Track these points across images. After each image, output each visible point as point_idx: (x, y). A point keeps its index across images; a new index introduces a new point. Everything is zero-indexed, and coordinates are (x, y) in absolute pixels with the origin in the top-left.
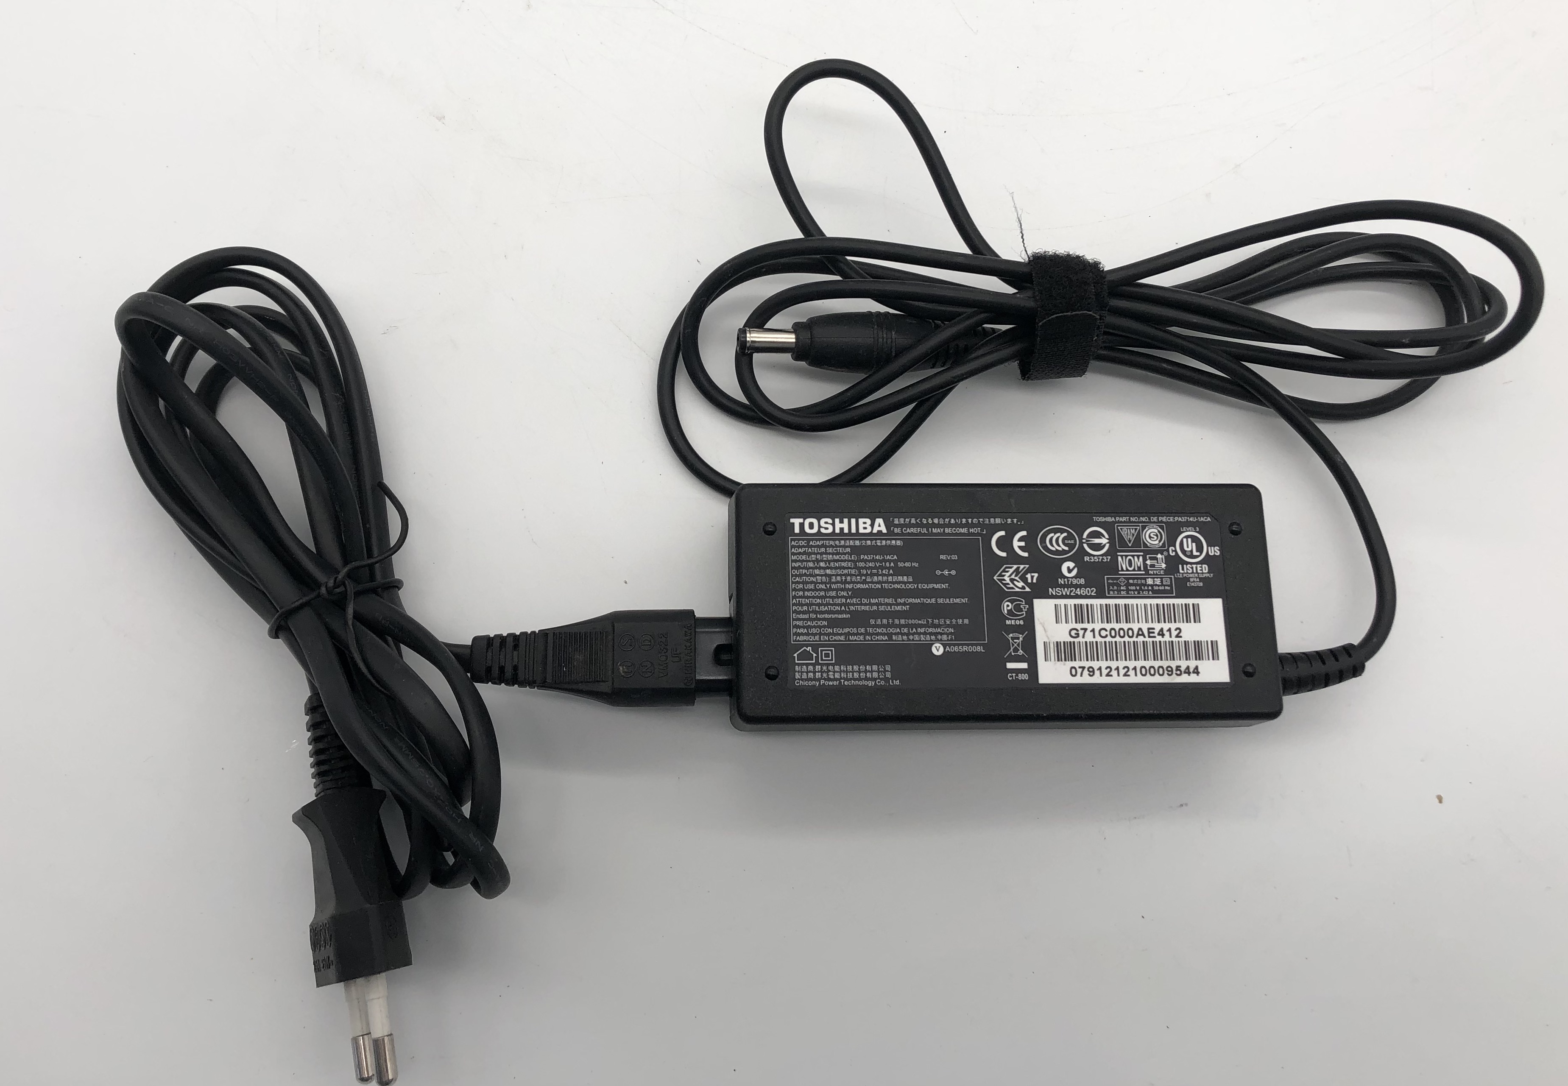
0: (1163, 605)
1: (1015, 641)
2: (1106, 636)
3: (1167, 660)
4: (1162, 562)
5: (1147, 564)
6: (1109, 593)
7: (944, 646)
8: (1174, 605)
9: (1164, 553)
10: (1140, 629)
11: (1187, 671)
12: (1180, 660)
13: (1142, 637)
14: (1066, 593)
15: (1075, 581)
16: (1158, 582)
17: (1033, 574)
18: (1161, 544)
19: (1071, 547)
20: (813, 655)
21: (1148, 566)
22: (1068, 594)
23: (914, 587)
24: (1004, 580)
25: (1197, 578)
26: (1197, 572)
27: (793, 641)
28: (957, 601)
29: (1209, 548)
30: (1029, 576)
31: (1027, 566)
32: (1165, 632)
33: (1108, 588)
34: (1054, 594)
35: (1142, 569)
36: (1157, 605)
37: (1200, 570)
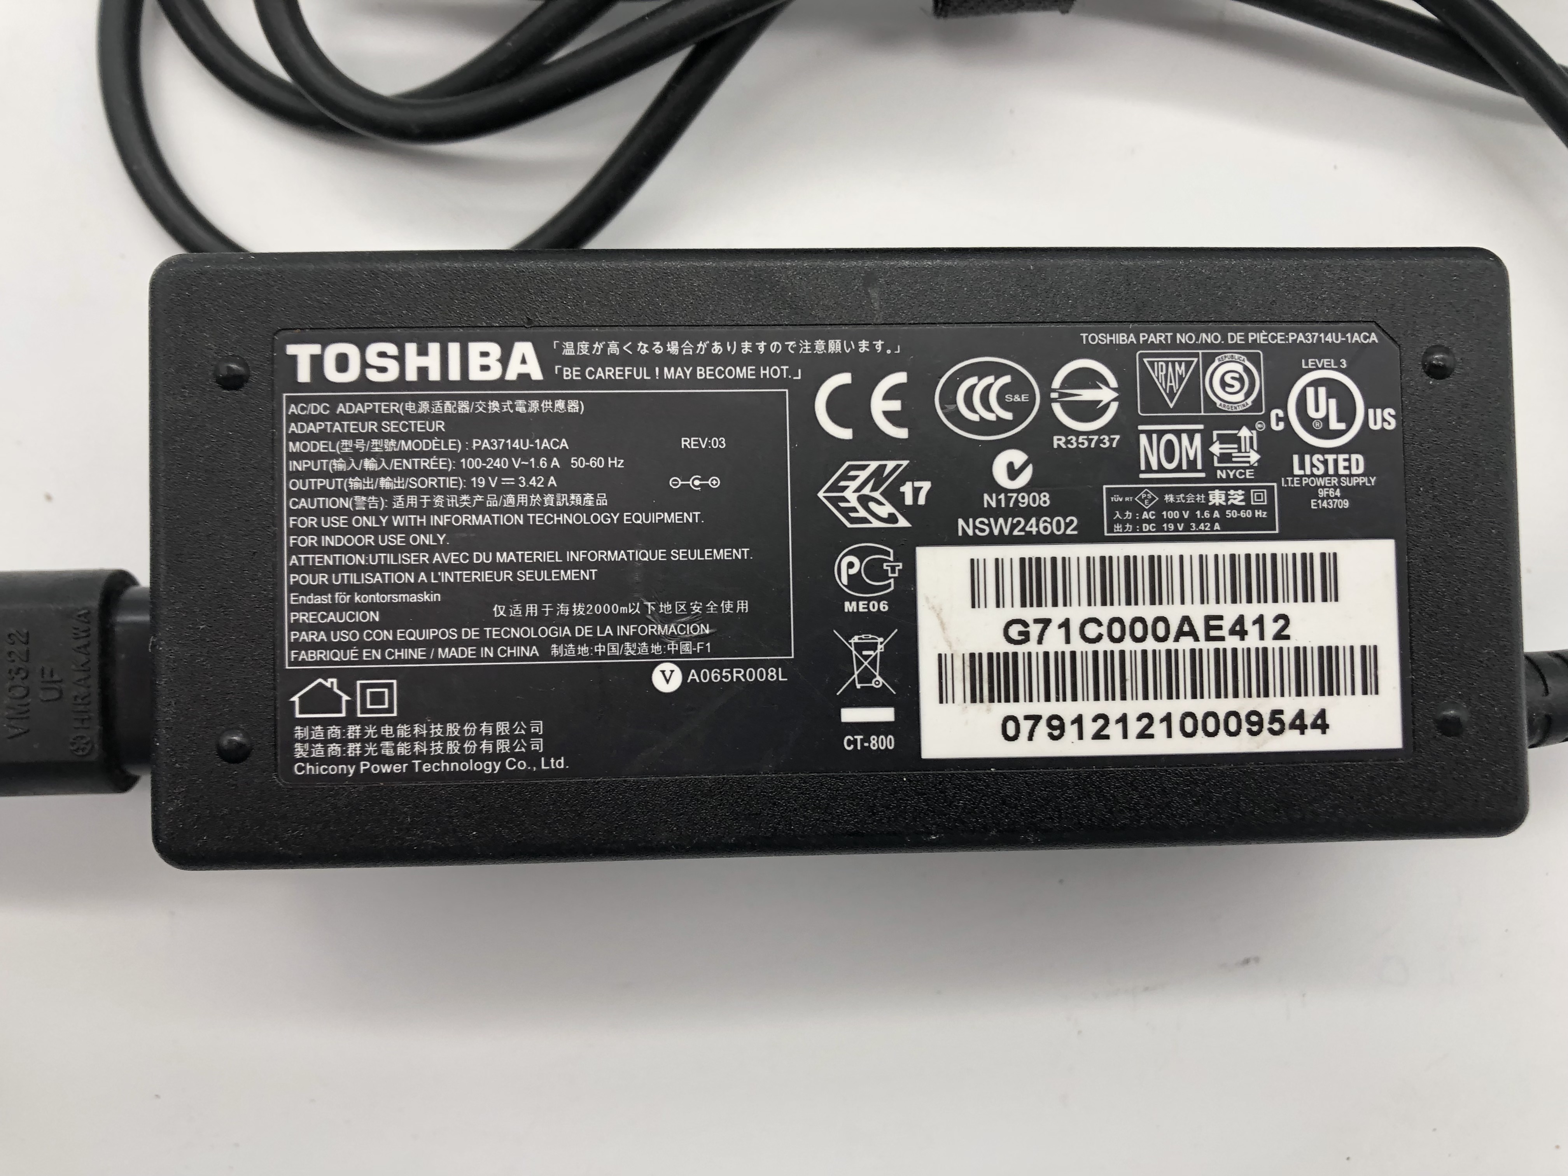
0: (1248, 556)
1: (865, 653)
2: (1099, 637)
3: (1250, 696)
4: (1252, 447)
5: (1213, 454)
6: (1111, 530)
7: (685, 669)
8: (1274, 556)
9: (1258, 426)
10: (1186, 619)
11: (1299, 724)
12: (1282, 695)
13: (1190, 639)
14: (1001, 530)
15: (1026, 500)
16: (1237, 498)
17: (917, 484)
18: (1249, 401)
19: (1021, 411)
20: (341, 697)
21: (1215, 459)
22: (1006, 532)
23: (612, 519)
24: (845, 500)
25: (1335, 488)
26: (1336, 474)
27: (291, 664)
28: (722, 554)
29: (1371, 411)
30: (907, 489)
31: (905, 463)
32: (1248, 625)
33: (1111, 514)
34: (970, 532)
35: (1199, 467)
36: (1233, 556)
37: (1345, 468)
